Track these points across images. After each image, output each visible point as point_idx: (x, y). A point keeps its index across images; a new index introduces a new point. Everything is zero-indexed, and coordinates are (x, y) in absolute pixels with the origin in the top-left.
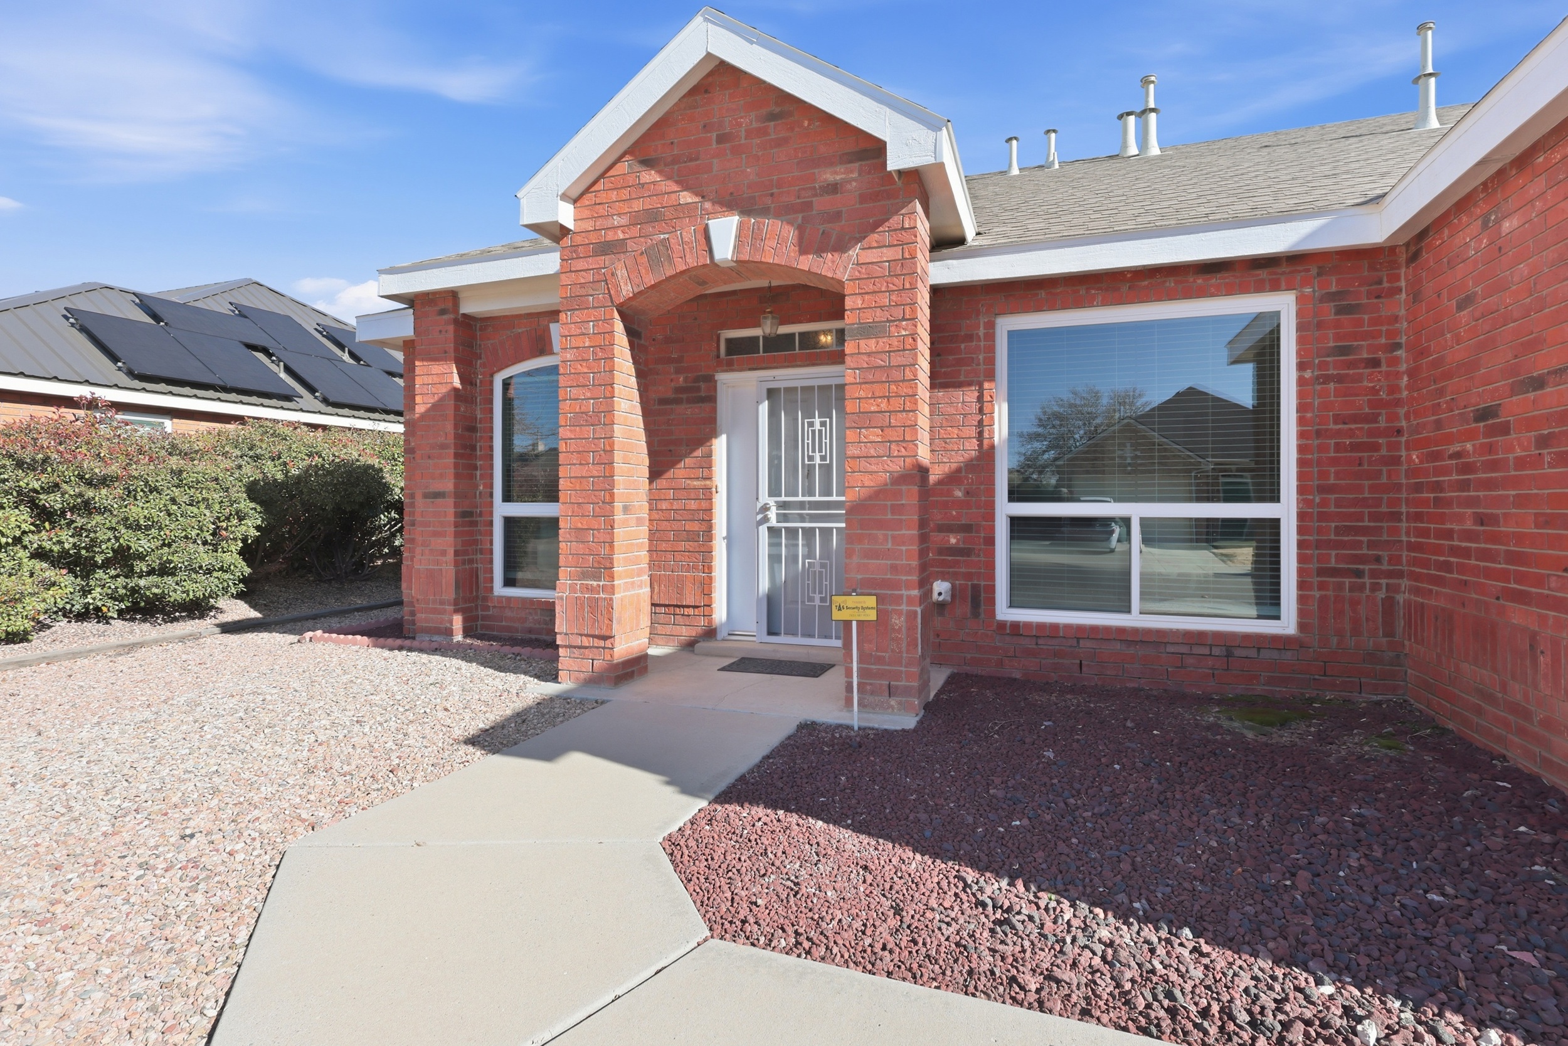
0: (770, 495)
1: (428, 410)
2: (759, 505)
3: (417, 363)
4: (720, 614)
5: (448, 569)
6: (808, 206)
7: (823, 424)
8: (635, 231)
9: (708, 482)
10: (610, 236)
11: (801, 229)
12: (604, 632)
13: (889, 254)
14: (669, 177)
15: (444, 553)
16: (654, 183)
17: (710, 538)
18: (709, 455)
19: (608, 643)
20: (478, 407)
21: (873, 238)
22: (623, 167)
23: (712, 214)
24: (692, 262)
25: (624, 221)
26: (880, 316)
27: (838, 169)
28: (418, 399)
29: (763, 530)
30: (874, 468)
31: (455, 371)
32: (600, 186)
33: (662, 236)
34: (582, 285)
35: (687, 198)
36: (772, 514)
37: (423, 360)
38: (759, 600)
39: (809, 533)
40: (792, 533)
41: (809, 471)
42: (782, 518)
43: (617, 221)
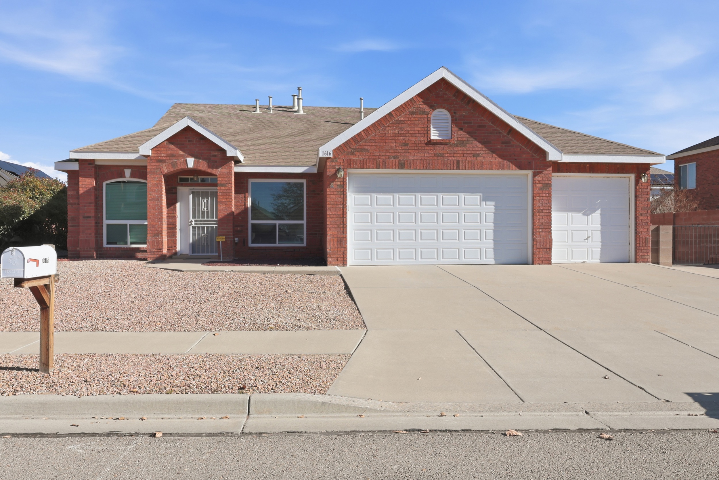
0: (192, 218)
1: (84, 192)
2: (190, 221)
3: (80, 178)
4: (178, 249)
6: (210, 159)
7: (207, 201)
8: (168, 158)
9: (175, 215)
10: (161, 158)
11: (208, 163)
12: (160, 248)
13: (226, 171)
14: (177, 147)
16: (173, 148)
17: (176, 229)
18: (176, 208)
19: (161, 251)
20: (98, 192)
21: (223, 167)
22: (165, 143)
23: (188, 157)
24: (183, 167)
25: (165, 155)
26: (225, 182)
27: (216, 152)
28: (80, 189)
29: (191, 227)
30: (224, 212)
31: (94, 181)
33: (175, 160)
34: (154, 169)
35: (181, 153)
36: (193, 223)
37: (82, 177)
38: (190, 244)
39: (203, 228)
40: (199, 228)
41: (203, 212)
42: (196, 224)
43: (163, 155)
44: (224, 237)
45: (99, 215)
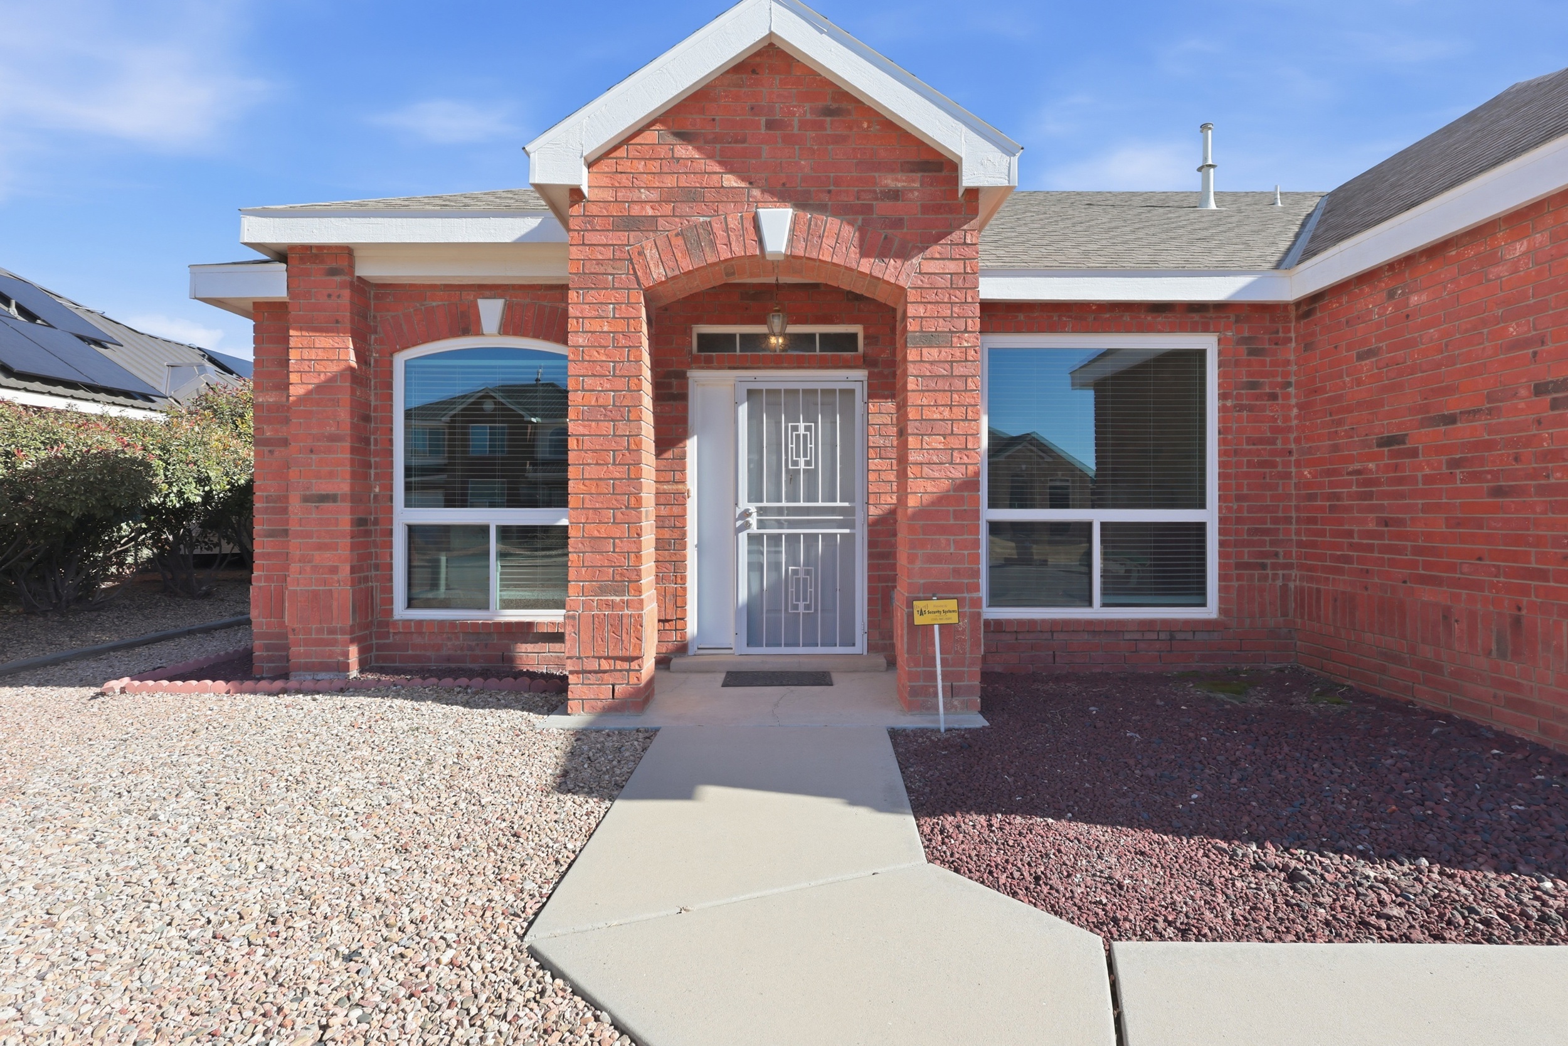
0: (749, 501)
1: (310, 393)
2: (739, 511)
3: (292, 333)
4: (692, 627)
5: (342, 589)
6: (867, 209)
7: (808, 429)
8: (667, 209)
9: (680, 487)
10: (636, 210)
11: (862, 230)
12: (632, 653)
13: (952, 267)
14: (710, 156)
15: (334, 570)
16: (692, 159)
17: (679, 547)
18: (683, 457)
19: (635, 665)
20: (373, 393)
21: (935, 250)
22: (651, 136)
23: (765, 203)
24: (738, 251)
25: (654, 196)
26: (943, 326)
27: (899, 175)
28: (294, 378)
29: (743, 537)
30: (937, 475)
31: (351, 346)
32: (621, 152)
33: (702, 219)
34: (599, 262)
35: (731, 181)
36: (753, 520)
37: (301, 329)
38: (738, 611)
39: (793, 539)
40: (775, 539)
41: (793, 476)
42: (761, 524)
43: (644, 195)
44: (952, 604)
45: (377, 490)
